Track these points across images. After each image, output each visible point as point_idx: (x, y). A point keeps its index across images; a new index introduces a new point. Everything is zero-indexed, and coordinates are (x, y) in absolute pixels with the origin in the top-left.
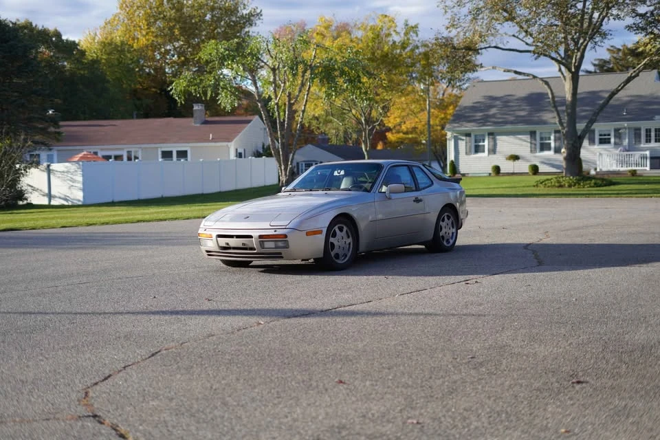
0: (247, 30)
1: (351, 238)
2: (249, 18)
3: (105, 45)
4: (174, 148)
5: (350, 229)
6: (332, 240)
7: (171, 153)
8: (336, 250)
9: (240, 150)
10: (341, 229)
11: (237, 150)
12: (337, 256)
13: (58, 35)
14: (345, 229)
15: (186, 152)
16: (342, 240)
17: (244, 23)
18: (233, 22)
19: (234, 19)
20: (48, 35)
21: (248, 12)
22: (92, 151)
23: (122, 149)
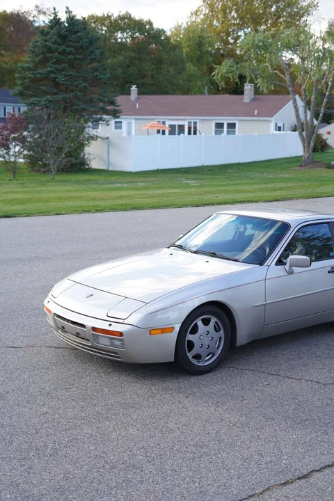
0: (304, 19)
1: (222, 332)
2: (308, 9)
3: (189, 32)
4: (225, 121)
5: (222, 321)
6: (190, 337)
7: (222, 124)
8: (195, 351)
9: (280, 124)
10: (206, 322)
11: (276, 124)
12: (198, 357)
13: (150, 23)
14: (213, 320)
15: (235, 124)
16: (206, 336)
17: (303, 13)
18: (294, 12)
19: (295, 10)
20: (143, 23)
21: (307, 3)
22: (161, 121)
23: (185, 120)
